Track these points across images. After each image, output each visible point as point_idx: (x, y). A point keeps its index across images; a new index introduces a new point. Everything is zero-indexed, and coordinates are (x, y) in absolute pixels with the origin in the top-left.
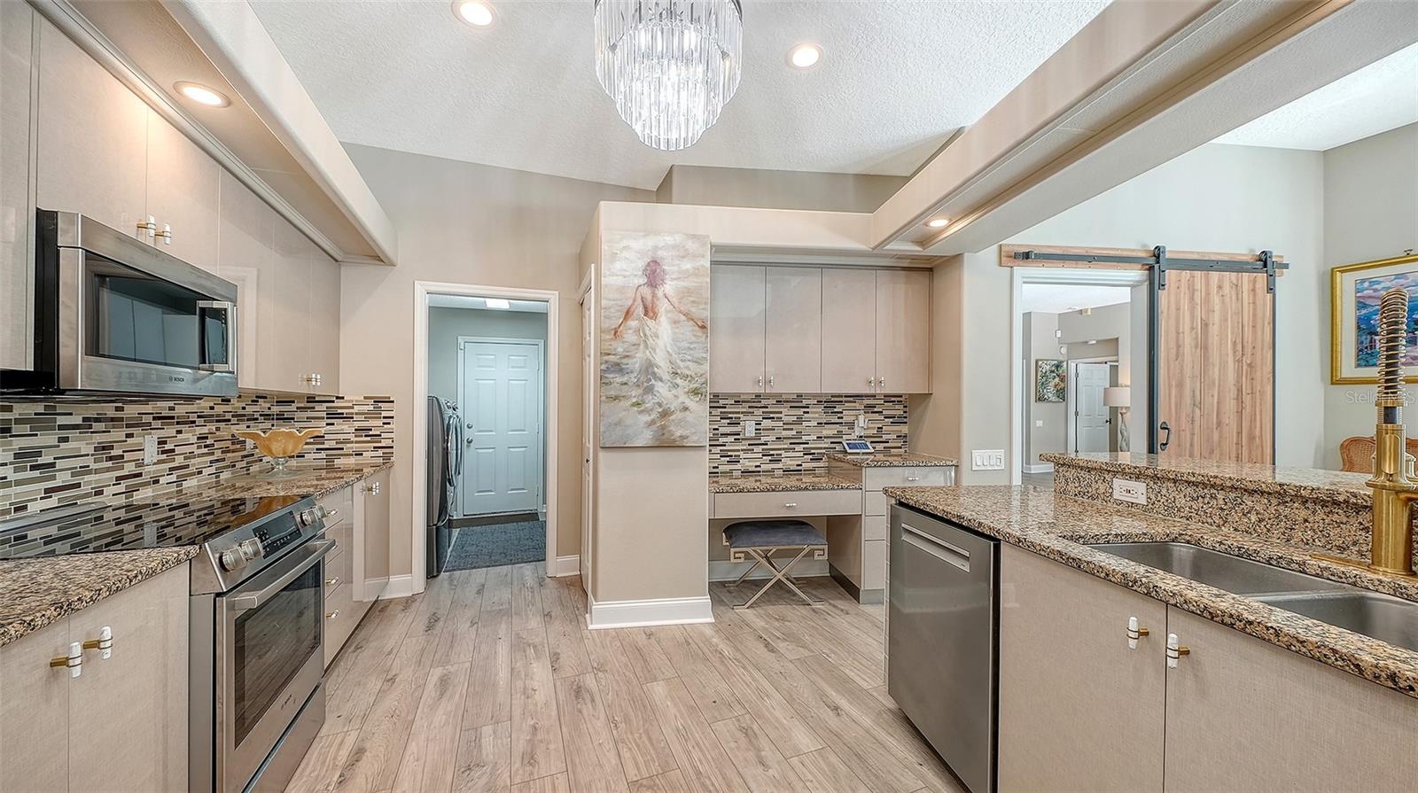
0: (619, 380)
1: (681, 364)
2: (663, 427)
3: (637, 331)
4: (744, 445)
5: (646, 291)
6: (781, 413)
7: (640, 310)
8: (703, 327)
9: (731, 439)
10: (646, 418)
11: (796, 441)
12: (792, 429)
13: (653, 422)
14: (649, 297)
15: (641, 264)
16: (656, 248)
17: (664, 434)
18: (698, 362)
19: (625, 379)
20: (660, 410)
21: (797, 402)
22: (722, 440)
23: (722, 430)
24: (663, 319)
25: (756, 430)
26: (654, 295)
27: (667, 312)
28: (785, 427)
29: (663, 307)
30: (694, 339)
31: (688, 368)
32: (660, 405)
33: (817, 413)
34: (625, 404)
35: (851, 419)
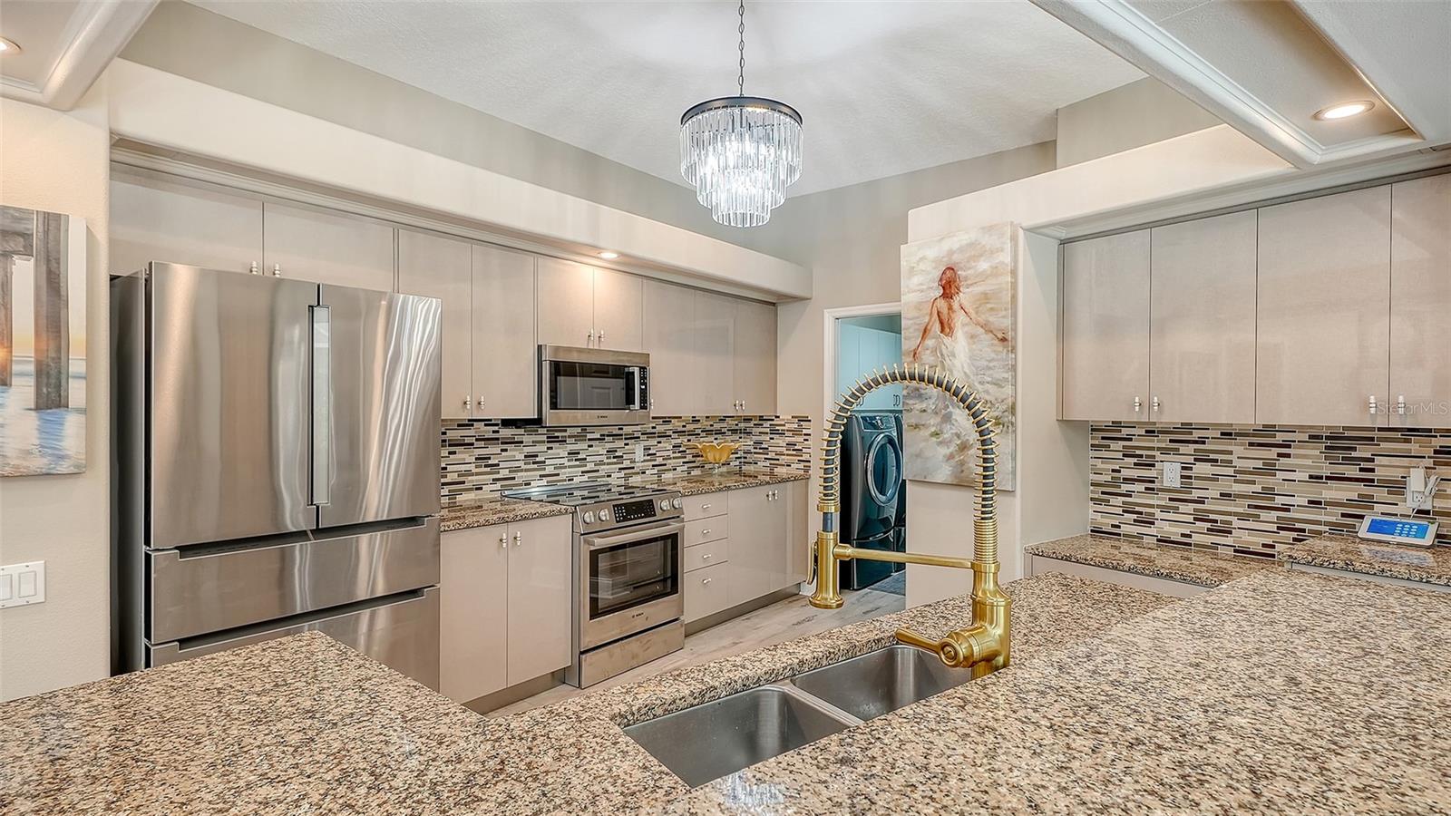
0: (919, 406)
1: (980, 387)
2: (962, 463)
3: (934, 351)
4: (1162, 500)
5: (942, 304)
6: (1231, 453)
7: (937, 326)
8: (1004, 340)
9: (1141, 487)
10: (944, 451)
11: (1263, 502)
12: (1253, 482)
13: (951, 457)
14: (945, 311)
15: (938, 274)
16: (951, 253)
17: (962, 471)
18: (997, 384)
19: (924, 406)
20: (958, 442)
21: (1263, 436)
22: (1125, 488)
23: (1126, 473)
24: (960, 333)
25: (1182, 477)
26: (950, 308)
27: (964, 325)
28: (1239, 477)
29: (959, 320)
30: (993, 355)
31: (987, 392)
32: (958, 436)
33: (1309, 459)
34: (925, 433)
35: (1396, 474)
